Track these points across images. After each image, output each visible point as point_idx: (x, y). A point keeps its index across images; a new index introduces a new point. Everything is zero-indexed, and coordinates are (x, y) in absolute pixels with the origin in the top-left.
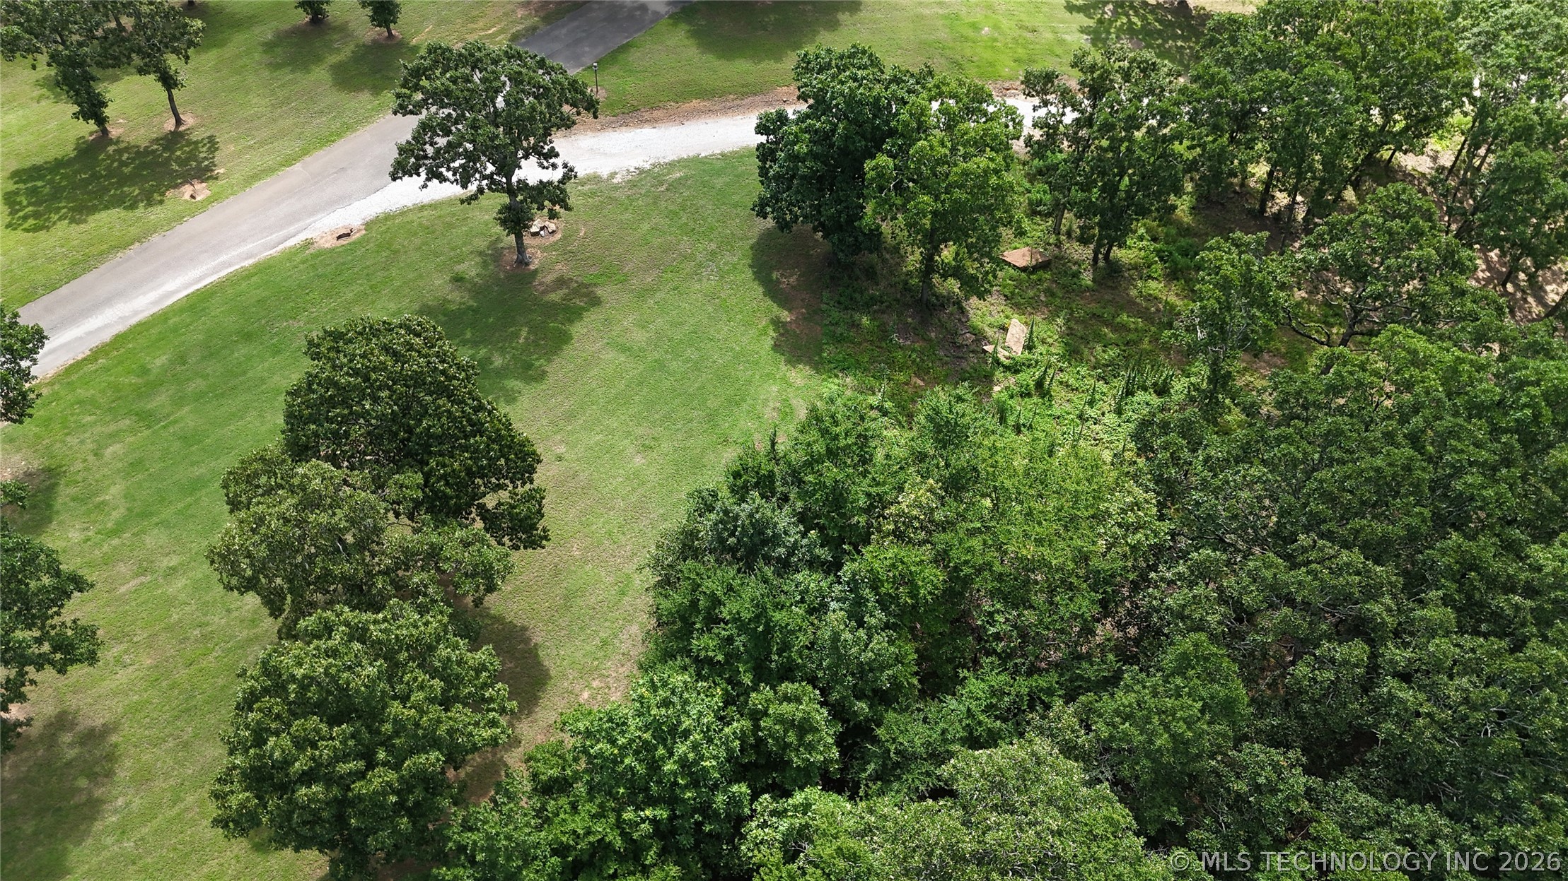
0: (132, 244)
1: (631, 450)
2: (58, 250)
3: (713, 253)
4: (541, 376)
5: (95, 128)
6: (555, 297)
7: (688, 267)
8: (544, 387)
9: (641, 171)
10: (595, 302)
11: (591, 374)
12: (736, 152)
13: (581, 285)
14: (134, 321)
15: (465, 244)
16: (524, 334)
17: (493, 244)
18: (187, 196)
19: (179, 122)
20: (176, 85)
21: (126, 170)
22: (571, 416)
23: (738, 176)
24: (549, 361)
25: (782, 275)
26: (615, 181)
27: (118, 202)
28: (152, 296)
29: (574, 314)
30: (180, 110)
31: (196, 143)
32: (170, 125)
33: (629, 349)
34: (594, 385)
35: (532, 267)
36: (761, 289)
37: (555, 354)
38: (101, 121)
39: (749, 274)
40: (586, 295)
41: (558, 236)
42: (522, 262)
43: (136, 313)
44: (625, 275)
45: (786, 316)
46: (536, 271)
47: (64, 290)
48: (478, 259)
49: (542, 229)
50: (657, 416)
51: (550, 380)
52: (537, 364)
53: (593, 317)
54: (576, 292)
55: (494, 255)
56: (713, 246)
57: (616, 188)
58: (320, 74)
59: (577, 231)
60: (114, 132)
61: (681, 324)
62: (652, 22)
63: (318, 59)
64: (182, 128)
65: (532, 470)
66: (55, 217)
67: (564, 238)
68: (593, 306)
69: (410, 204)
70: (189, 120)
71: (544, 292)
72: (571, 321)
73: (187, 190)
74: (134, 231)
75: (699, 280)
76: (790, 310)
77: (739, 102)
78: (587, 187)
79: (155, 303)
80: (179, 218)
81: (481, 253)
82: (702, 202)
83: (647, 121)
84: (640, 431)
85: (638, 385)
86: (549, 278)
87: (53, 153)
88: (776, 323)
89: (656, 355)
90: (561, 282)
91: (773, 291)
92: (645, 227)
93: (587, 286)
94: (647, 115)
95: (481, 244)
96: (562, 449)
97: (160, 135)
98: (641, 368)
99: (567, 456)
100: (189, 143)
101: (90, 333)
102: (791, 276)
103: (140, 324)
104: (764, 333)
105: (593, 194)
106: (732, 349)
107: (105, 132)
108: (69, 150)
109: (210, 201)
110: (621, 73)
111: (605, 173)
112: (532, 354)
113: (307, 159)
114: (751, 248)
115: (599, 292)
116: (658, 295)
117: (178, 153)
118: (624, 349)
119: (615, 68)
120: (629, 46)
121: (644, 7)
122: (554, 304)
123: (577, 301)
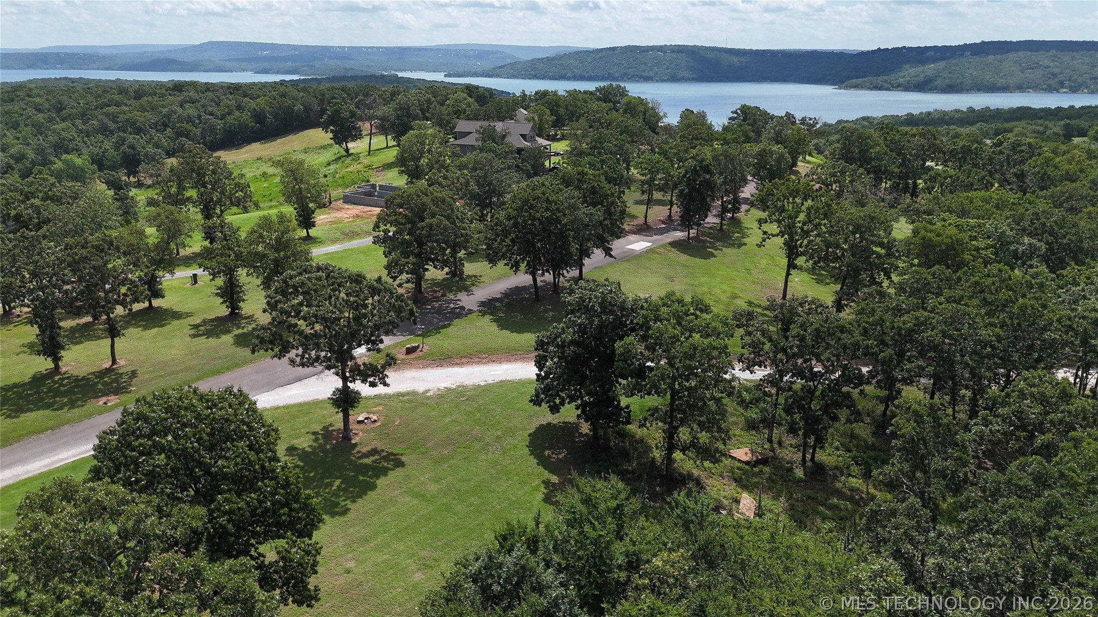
0: (47, 431)
1: (413, 567)
3: (498, 437)
4: (345, 511)
5: (52, 365)
6: (366, 461)
7: (477, 446)
9: (448, 390)
10: (400, 464)
11: (387, 511)
12: (520, 381)
13: (391, 454)
14: (23, 477)
15: (304, 427)
16: (337, 483)
17: (325, 429)
18: (101, 403)
19: (114, 361)
20: (119, 335)
21: (62, 389)
22: (364, 541)
24: (354, 501)
25: (553, 453)
26: (428, 394)
27: (48, 406)
28: (46, 462)
29: (385, 472)
30: (117, 355)
31: (121, 374)
32: (107, 364)
33: (423, 496)
34: (388, 519)
35: (353, 442)
36: (535, 461)
37: (360, 497)
38: (56, 359)
39: (527, 451)
40: (392, 461)
41: (378, 424)
42: (347, 439)
43: (28, 472)
44: (427, 449)
45: (555, 479)
46: (356, 445)
48: (314, 437)
49: (367, 418)
50: (439, 543)
51: (352, 514)
52: (343, 503)
53: (396, 475)
54: (386, 458)
55: (327, 433)
56: (499, 433)
57: (429, 398)
58: (228, 339)
59: (394, 422)
60: (63, 370)
61: (469, 481)
62: (467, 314)
64: (114, 367)
67: (383, 425)
68: (397, 467)
69: (268, 406)
70: (121, 362)
71: (360, 458)
72: (378, 477)
73: (104, 399)
74: (51, 423)
75: (486, 453)
76: (558, 475)
78: (405, 398)
79: (44, 466)
81: (314, 433)
82: (492, 407)
83: (457, 364)
84: (423, 553)
85: (426, 520)
86: (365, 450)
87: (17, 380)
88: (546, 483)
89: (445, 501)
90: (374, 452)
91: (544, 462)
92: (447, 420)
93: (395, 455)
94: (457, 361)
95: (318, 428)
96: (351, 564)
97: (97, 370)
98: (431, 509)
99: (355, 570)
100: (116, 374)
102: (560, 453)
103: (28, 478)
104: (537, 489)
105: (410, 401)
106: (509, 499)
107: (57, 367)
108: (27, 379)
109: (117, 406)
110: (442, 338)
111: (421, 389)
112: (340, 497)
114: (529, 435)
115: (403, 459)
116: (452, 462)
117: (106, 379)
118: (417, 495)
119: (438, 335)
120: (449, 325)
121: (463, 308)
122: (366, 465)
123: (386, 464)
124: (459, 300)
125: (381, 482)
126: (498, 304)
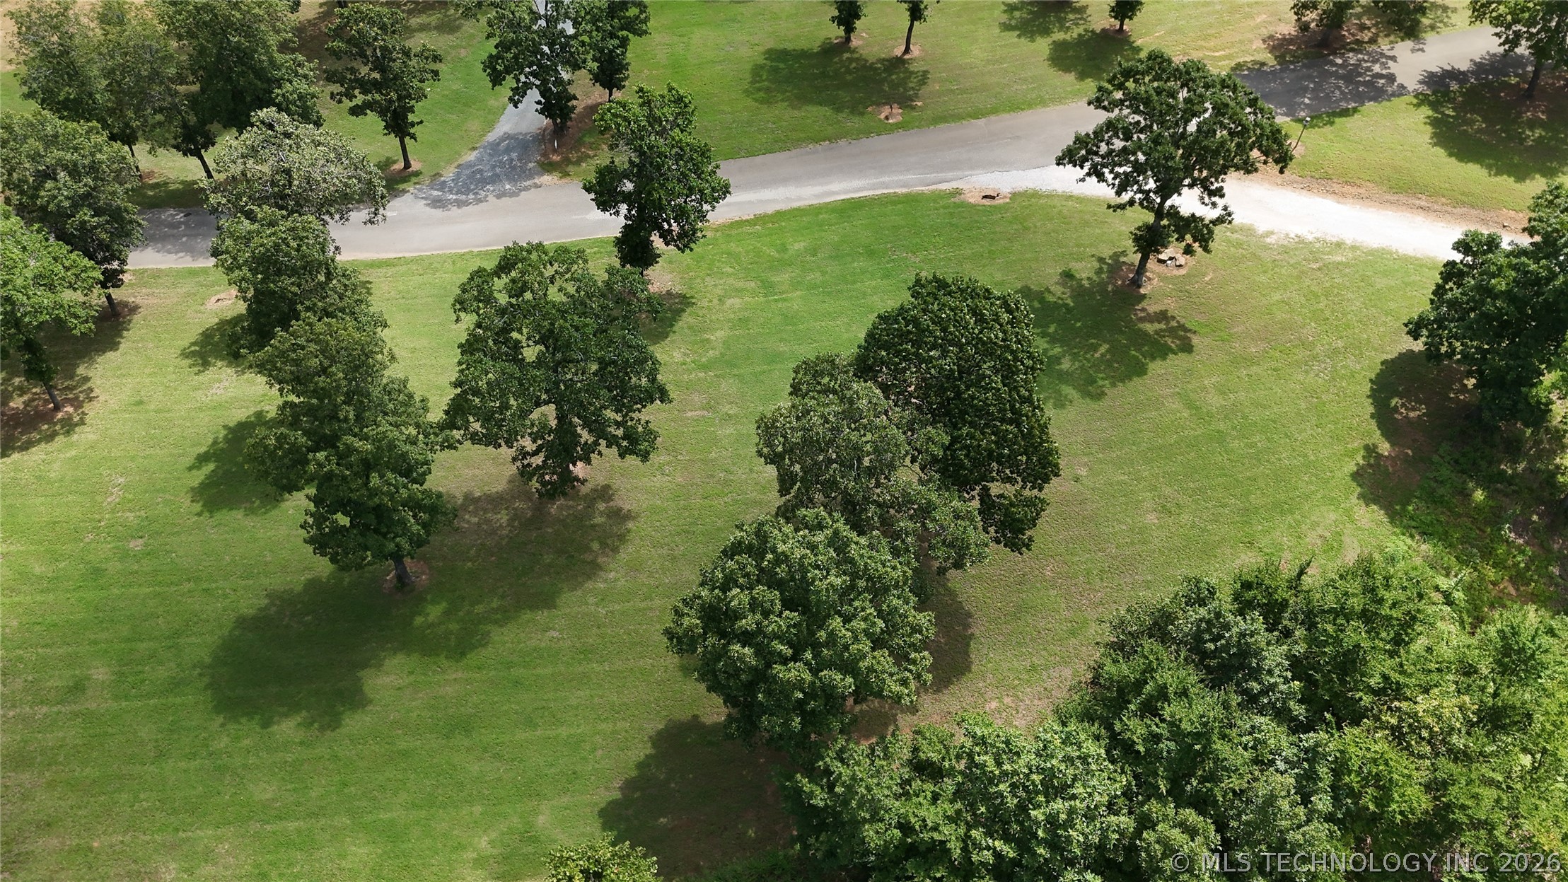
0: (824, 141)
1: (1149, 505)
2: (770, 125)
3: (1336, 351)
4: (1100, 395)
5: (843, 34)
6: (1149, 328)
7: (1301, 354)
8: (1096, 407)
9: (1301, 241)
10: (1187, 348)
11: (1148, 415)
12: (1417, 259)
13: (1182, 327)
14: (795, 205)
15: (1091, 245)
16: (1103, 349)
17: (1116, 256)
18: (882, 116)
19: (907, 50)
20: (920, 18)
21: (849, 78)
22: (1107, 446)
23: (1407, 284)
24: (1113, 385)
25: (1403, 405)
26: (1268, 240)
27: (831, 102)
28: (818, 189)
29: (1162, 352)
30: (912, 41)
31: (912, 73)
32: (899, 51)
33: (1197, 408)
34: (1144, 427)
35: (1142, 291)
36: (1371, 409)
37: (1123, 381)
38: (850, 29)
39: (1366, 388)
40: (1180, 338)
41: (1183, 272)
42: (1136, 283)
43: (800, 199)
44: (1231, 335)
45: (1385, 448)
46: (1144, 296)
47: (759, 159)
48: (1096, 265)
49: (1171, 259)
50: (1191, 485)
51: (1105, 403)
52: (1101, 383)
53: (1177, 362)
54: (1172, 332)
55: (1115, 265)
56: (1340, 344)
57: (1266, 247)
58: (1043, 46)
59: (1205, 275)
60: (855, 42)
61: (1264, 407)
62: (1393, 95)
63: (1046, 32)
64: (907, 57)
65: (1046, 480)
66: (780, 96)
67: (1188, 276)
68: (1183, 350)
69: (1060, 190)
70: (915, 51)
71: (1142, 320)
72: (1153, 358)
73: (886, 111)
74: (830, 130)
75: (1307, 372)
76: (1392, 444)
77: (1449, 209)
78: (1235, 236)
79: (817, 196)
80: (867, 133)
81: (1101, 260)
82: (1350, 295)
83: (1334, 193)
84: (1168, 491)
85: (1188, 446)
86: (1153, 308)
87: (803, 44)
88: (1370, 450)
89: (1222, 426)
90: (1163, 316)
91: (1384, 417)
92: (1276, 297)
93: (1187, 330)
94: (1337, 188)
95: (1106, 252)
96: (1083, 472)
97: (887, 57)
98: (1199, 432)
99: (1085, 481)
100: (907, 71)
101: (760, 201)
102: (1414, 409)
103: (798, 209)
104: (1351, 454)
105: (1239, 245)
106: (1306, 456)
107: (848, 40)
108: (815, 46)
109: (898, 126)
110: (1331, 136)
111: (1261, 228)
112: (1100, 371)
113: (993, 117)
114: (1382, 363)
115: (1195, 340)
116: (1254, 369)
117: (894, 77)
118: (1191, 405)
119: (1328, 129)
120: (1355, 110)
121: (1391, 78)
122: (1146, 334)
123: (1169, 341)
124: (1393, 58)
125: (1156, 367)
126: (1454, 86)
